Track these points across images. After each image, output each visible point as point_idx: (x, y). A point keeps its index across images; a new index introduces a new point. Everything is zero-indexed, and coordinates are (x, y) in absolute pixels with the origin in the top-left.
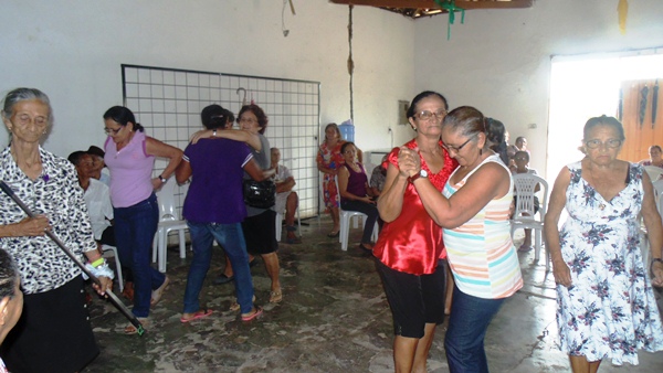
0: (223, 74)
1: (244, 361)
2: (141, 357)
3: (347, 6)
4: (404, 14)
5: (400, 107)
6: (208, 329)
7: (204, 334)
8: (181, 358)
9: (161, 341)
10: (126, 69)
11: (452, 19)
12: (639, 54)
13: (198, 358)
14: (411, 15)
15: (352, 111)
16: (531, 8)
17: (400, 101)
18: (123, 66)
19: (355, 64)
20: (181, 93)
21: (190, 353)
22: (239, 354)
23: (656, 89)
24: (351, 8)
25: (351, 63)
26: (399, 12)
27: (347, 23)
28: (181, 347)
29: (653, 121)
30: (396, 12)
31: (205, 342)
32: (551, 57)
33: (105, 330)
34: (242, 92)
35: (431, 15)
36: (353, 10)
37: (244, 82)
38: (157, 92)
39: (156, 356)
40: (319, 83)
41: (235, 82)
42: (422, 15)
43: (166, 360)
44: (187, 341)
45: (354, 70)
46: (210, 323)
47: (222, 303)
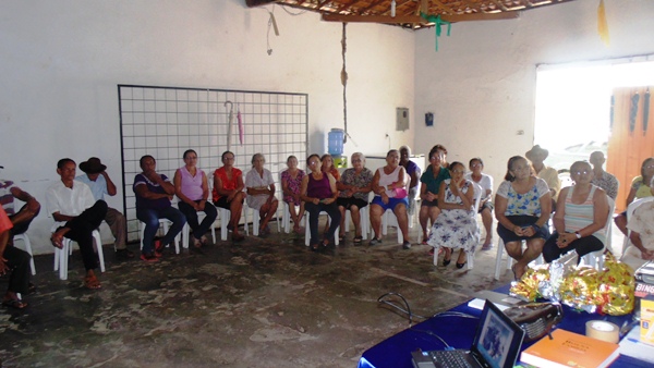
0: (211, 90)
2: (86, 318)
3: (341, 24)
4: (404, 26)
5: (398, 114)
6: (149, 302)
7: (143, 305)
8: (115, 320)
9: (109, 308)
10: (122, 88)
12: (631, 61)
13: (127, 322)
14: (411, 27)
15: (345, 119)
16: (519, 19)
17: (398, 109)
18: (119, 86)
19: (348, 76)
20: (172, 107)
21: (124, 318)
22: (158, 321)
23: (647, 96)
24: (344, 25)
25: (344, 75)
26: (398, 25)
27: (341, 38)
28: (120, 313)
29: (645, 128)
31: (140, 311)
32: (537, 66)
33: (73, 299)
34: (229, 104)
35: (428, 27)
36: (347, 27)
37: (231, 96)
38: (150, 106)
39: (98, 319)
40: (307, 95)
41: (222, 96)
42: (422, 27)
43: (104, 322)
44: (127, 309)
45: (348, 81)
46: (153, 297)
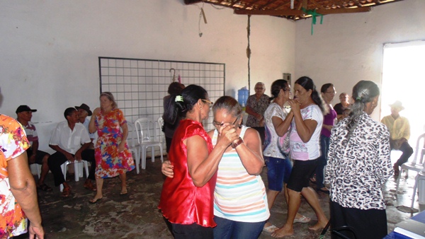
0: (161, 61)
1: (132, 229)
2: (79, 223)
3: (246, 16)
4: (288, 18)
6: (123, 210)
7: (119, 213)
8: (100, 225)
9: (95, 215)
10: (101, 59)
11: (314, 21)
13: (109, 226)
14: (293, 19)
15: (249, 81)
16: (370, 12)
17: (284, 74)
18: (100, 58)
19: (251, 51)
20: (135, 72)
21: (106, 223)
22: (131, 226)
24: (249, 16)
25: (249, 51)
26: (284, 17)
27: (247, 26)
28: (103, 219)
30: (282, 17)
31: (117, 218)
32: (384, 44)
33: (69, 207)
34: (173, 71)
35: (306, 18)
36: (251, 18)
37: (174, 65)
38: (120, 72)
39: (88, 223)
40: (224, 64)
41: (168, 65)
42: (301, 18)
43: (92, 226)
44: (108, 216)
45: (251, 55)
46: (125, 207)
47: (139, 196)
